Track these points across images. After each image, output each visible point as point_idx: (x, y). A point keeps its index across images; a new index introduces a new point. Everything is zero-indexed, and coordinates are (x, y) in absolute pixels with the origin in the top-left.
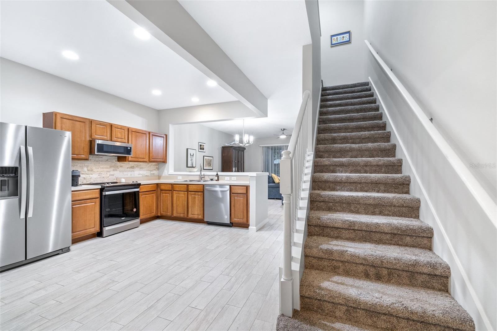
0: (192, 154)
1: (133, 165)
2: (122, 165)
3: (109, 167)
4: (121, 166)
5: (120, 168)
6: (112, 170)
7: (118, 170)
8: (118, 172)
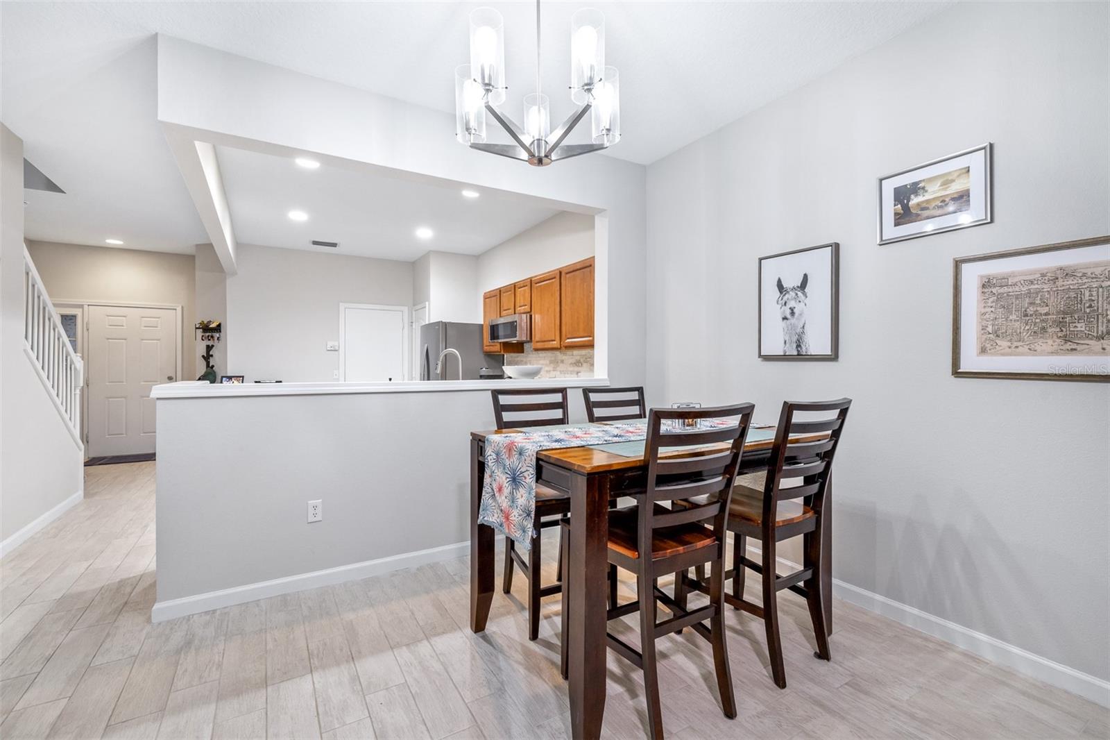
0: (791, 282)
1: (578, 358)
2: (564, 357)
3: (548, 362)
4: (562, 361)
5: (561, 365)
6: (551, 369)
7: (558, 368)
8: (559, 373)
